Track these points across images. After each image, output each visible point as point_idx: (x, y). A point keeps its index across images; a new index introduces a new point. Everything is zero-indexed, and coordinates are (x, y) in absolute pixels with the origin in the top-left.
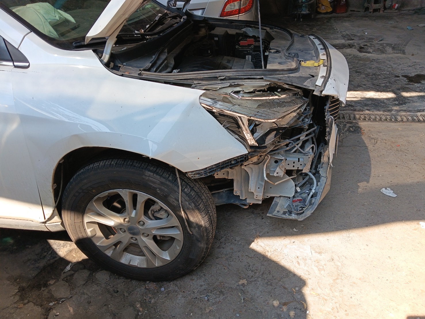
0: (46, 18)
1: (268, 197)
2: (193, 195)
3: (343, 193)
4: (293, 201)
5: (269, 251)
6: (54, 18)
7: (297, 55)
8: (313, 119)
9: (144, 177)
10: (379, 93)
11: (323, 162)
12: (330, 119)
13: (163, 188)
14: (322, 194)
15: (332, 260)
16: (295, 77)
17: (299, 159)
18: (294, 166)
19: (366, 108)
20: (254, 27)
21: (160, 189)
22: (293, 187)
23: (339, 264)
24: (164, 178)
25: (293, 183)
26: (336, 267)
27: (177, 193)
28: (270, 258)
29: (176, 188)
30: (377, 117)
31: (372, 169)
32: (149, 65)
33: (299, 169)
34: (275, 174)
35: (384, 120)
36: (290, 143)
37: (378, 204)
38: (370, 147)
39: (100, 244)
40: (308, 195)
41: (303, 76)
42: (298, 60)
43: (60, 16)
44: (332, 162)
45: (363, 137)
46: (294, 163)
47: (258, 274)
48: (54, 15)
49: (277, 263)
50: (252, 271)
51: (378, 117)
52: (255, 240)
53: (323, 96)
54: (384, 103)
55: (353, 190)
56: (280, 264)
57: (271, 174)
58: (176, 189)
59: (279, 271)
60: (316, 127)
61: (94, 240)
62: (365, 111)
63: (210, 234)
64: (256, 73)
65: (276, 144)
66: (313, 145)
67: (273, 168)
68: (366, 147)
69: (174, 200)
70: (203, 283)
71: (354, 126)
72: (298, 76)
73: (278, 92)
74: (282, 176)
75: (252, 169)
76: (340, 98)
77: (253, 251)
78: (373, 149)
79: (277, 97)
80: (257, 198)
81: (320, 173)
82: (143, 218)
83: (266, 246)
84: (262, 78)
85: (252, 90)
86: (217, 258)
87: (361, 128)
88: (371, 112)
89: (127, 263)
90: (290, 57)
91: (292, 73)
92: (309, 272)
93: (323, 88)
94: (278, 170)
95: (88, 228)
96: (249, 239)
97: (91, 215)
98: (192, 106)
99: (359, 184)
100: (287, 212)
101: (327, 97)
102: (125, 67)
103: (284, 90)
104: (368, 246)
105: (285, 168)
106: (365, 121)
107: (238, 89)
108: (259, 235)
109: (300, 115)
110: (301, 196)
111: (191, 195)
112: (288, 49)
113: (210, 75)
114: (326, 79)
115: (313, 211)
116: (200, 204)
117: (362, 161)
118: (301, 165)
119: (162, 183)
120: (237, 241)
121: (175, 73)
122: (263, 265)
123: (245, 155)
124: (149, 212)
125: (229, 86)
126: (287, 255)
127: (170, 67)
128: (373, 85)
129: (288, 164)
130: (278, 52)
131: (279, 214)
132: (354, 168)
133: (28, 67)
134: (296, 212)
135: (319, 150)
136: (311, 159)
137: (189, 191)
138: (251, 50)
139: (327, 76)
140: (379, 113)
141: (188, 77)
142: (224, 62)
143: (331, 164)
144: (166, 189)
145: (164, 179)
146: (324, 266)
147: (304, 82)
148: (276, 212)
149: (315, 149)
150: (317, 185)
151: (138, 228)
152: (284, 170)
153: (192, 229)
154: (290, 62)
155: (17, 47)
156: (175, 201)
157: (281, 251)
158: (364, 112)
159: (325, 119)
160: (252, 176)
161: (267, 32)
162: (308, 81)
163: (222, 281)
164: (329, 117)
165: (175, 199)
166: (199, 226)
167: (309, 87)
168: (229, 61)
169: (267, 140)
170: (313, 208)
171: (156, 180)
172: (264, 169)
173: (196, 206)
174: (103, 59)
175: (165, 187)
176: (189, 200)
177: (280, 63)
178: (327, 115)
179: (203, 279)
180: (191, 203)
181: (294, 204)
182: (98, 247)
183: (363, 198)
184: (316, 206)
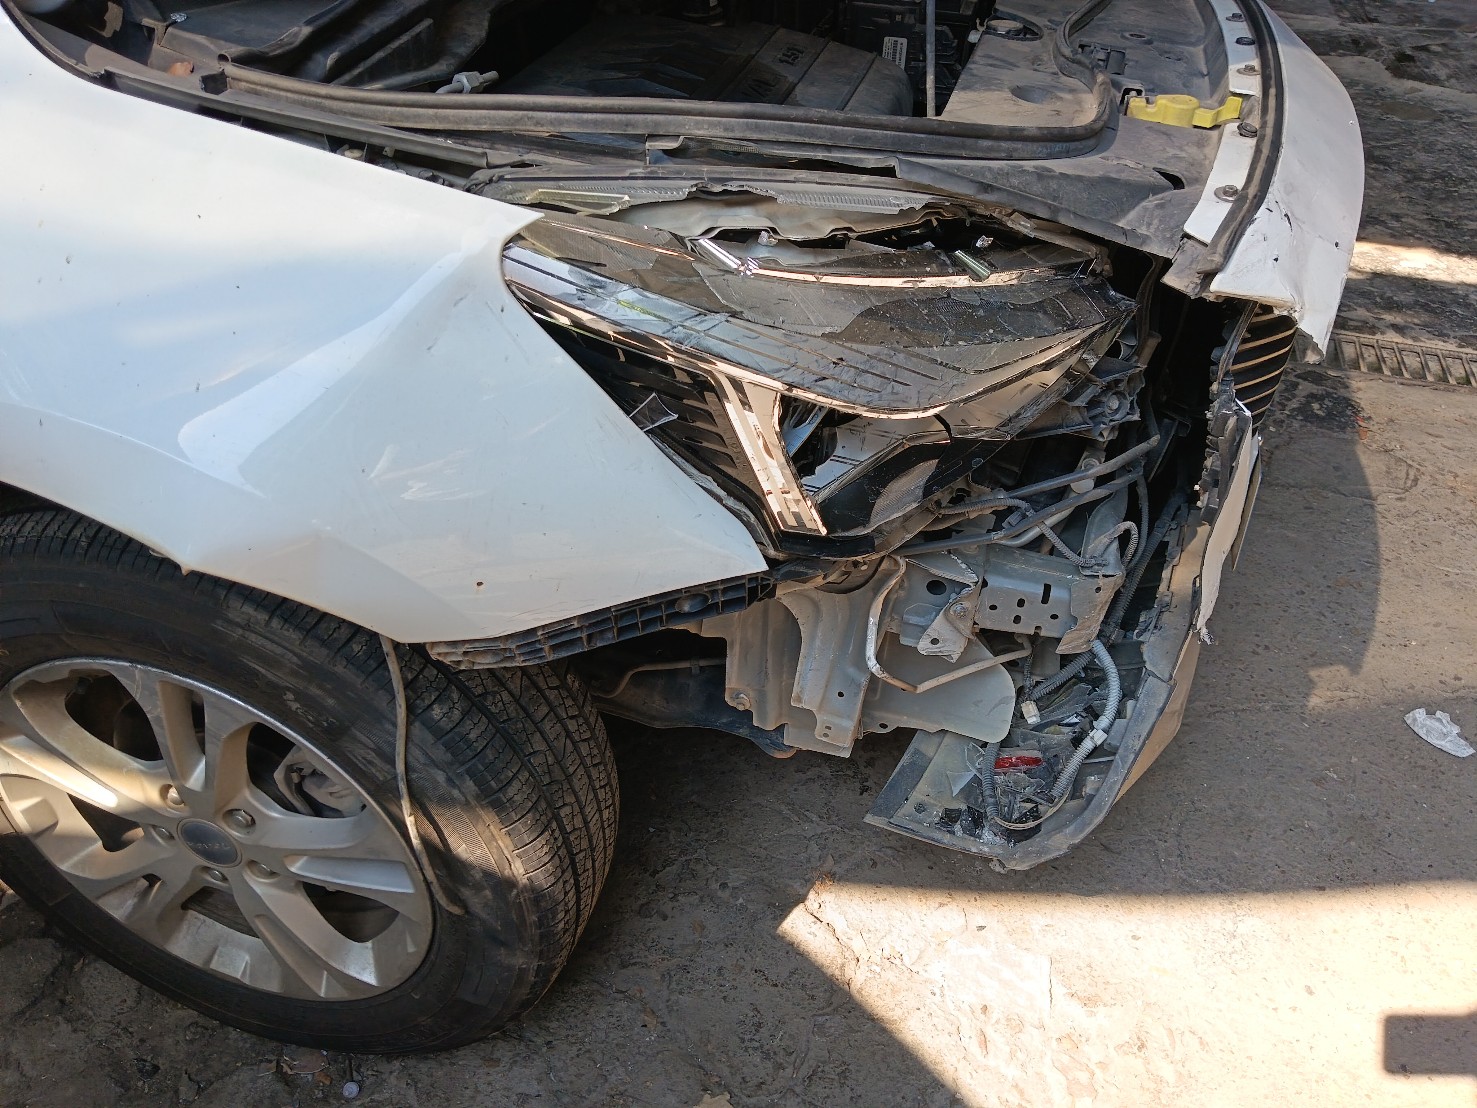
1: (884, 726)
2: (472, 736)
3: (1241, 707)
4: (999, 763)
5: (864, 957)
7: (1115, 61)
8: (1142, 401)
9: (219, 625)
10: (1452, 261)
11: (1167, 599)
12: (1232, 422)
13: (314, 691)
14: (1135, 760)
15: (1140, 1049)
16: (1079, 178)
17: (1047, 588)
18: (1017, 619)
19: (1389, 317)
21: (299, 696)
22: (1004, 701)
23: (1168, 1072)
24: (323, 643)
25: (1006, 684)
26: (1152, 1086)
27: (388, 726)
28: (857, 996)
29: (382, 701)
30: (1430, 364)
31: (1380, 608)
32: (296, 35)
33: (1043, 633)
34: (924, 646)
35: (1457, 379)
36: (1010, 510)
37: (1385, 785)
38: (1386, 501)
39: (75, 866)
40: (1077, 741)
41: (1124, 176)
42: (1116, 85)
44: (1209, 623)
45: (1359, 450)
46: (1021, 603)
47: (789, 1070)
49: (884, 1030)
50: (767, 1056)
51: (1434, 366)
52: (812, 895)
53: (1212, 298)
54: (1468, 306)
55: (1281, 698)
56: (900, 1036)
57: (904, 641)
58: (385, 704)
59: (889, 1073)
60: (1155, 440)
61: (48, 850)
62: (1383, 333)
63: (561, 915)
64: (859, 138)
65: (943, 512)
66: (1129, 524)
67: (918, 614)
68: (1369, 497)
69: (372, 756)
70: (534, 1088)
71: (1329, 395)
72: (1099, 173)
73: (977, 253)
74: (956, 657)
75: (816, 605)
76: (1302, 317)
77: (793, 952)
78: (1394, 512)
79: (962, 281)
80: (826, 735)
81: (1145, 657)
82: (250, 798)
83: (852, 933)
84: (889, 172)
85: (825, 230)
86: (624, 966)
87: (1356, 410)
88: (1410, 342)
89: (197, 961)
90: (1079, 63)
91: (1068, 154)
92: (1021, 1093)
93: (1217, 258)
94: (939, 626)
95: (14, 800)
96: (787, 886)
97: (17, 747)
98: (457, 291)
99: (1313, 674)
100: (959, 811)
101: (1234, 307)
102: (174, 37)
103: (1009, 245)
104: (1311, 993)
106: (1377, 375)
107: (743, 218)
108: (835, 869)
109: (1075, 381)
110: (1039, 742)
111: (464, 736)
112: (1078, 26)
113: (595, 123)
114: (1245, 205)
115: (1082, 836)
116: (509, 783)
117: (1341, 563)
118: (1054, 617)
119: (311, 671)
120: (727, 892)
121: (460, 91)
122: (820, 1029)
123: (753, 578)
124: (279, 775)
125: (692, 198)
126: (937, 991)
127: (455, 55)
128: (1434, 220)
129: (993, 607)
130: (1028, 32)
131: (920, 822)
132: (1303, 593)
134: (1006, 824)
135: (1158, 536)
136: (1106, 595)
137: (457, 714)
138: (911, 11)
139: (1252, 191)
140: (1438, 345)
141: (466, 120)
142: (768, 59)
143: (1204, 631)
144: (331, 702)
145: (325, 651)
146: (1099, 1073)
147: (1124, 212)
148: (908, 807)
149: (1131, 548)
150: (1121, 711)
151: (226, 839)
152: (968, 631)
153: (466, 893)
154: (1072, 91)
156: (377, 761)
157: (914, 969)
158: (1378, 336)
159: (1209, 415)
160: (813, 638)
162: (1146, 209)
163: (622, 1088)
164: (1227, 408)
165: (379, 751)
166: (502, 885)
167: (1145, 239)
168: (791, 56)
169: (880, 503)
170: (1085, 825)
171: (279, 650)
172: (873, 621)
173: (485, 790)
175: (326, 689)
176: (451, 764)
177: (1020, 93)
178: (1219, 394)
179: (538, 1062)
180: (459, 776)
181: (999, 779)
182: (72, 882)
183: (1321, 745)
184: (1101, 811)
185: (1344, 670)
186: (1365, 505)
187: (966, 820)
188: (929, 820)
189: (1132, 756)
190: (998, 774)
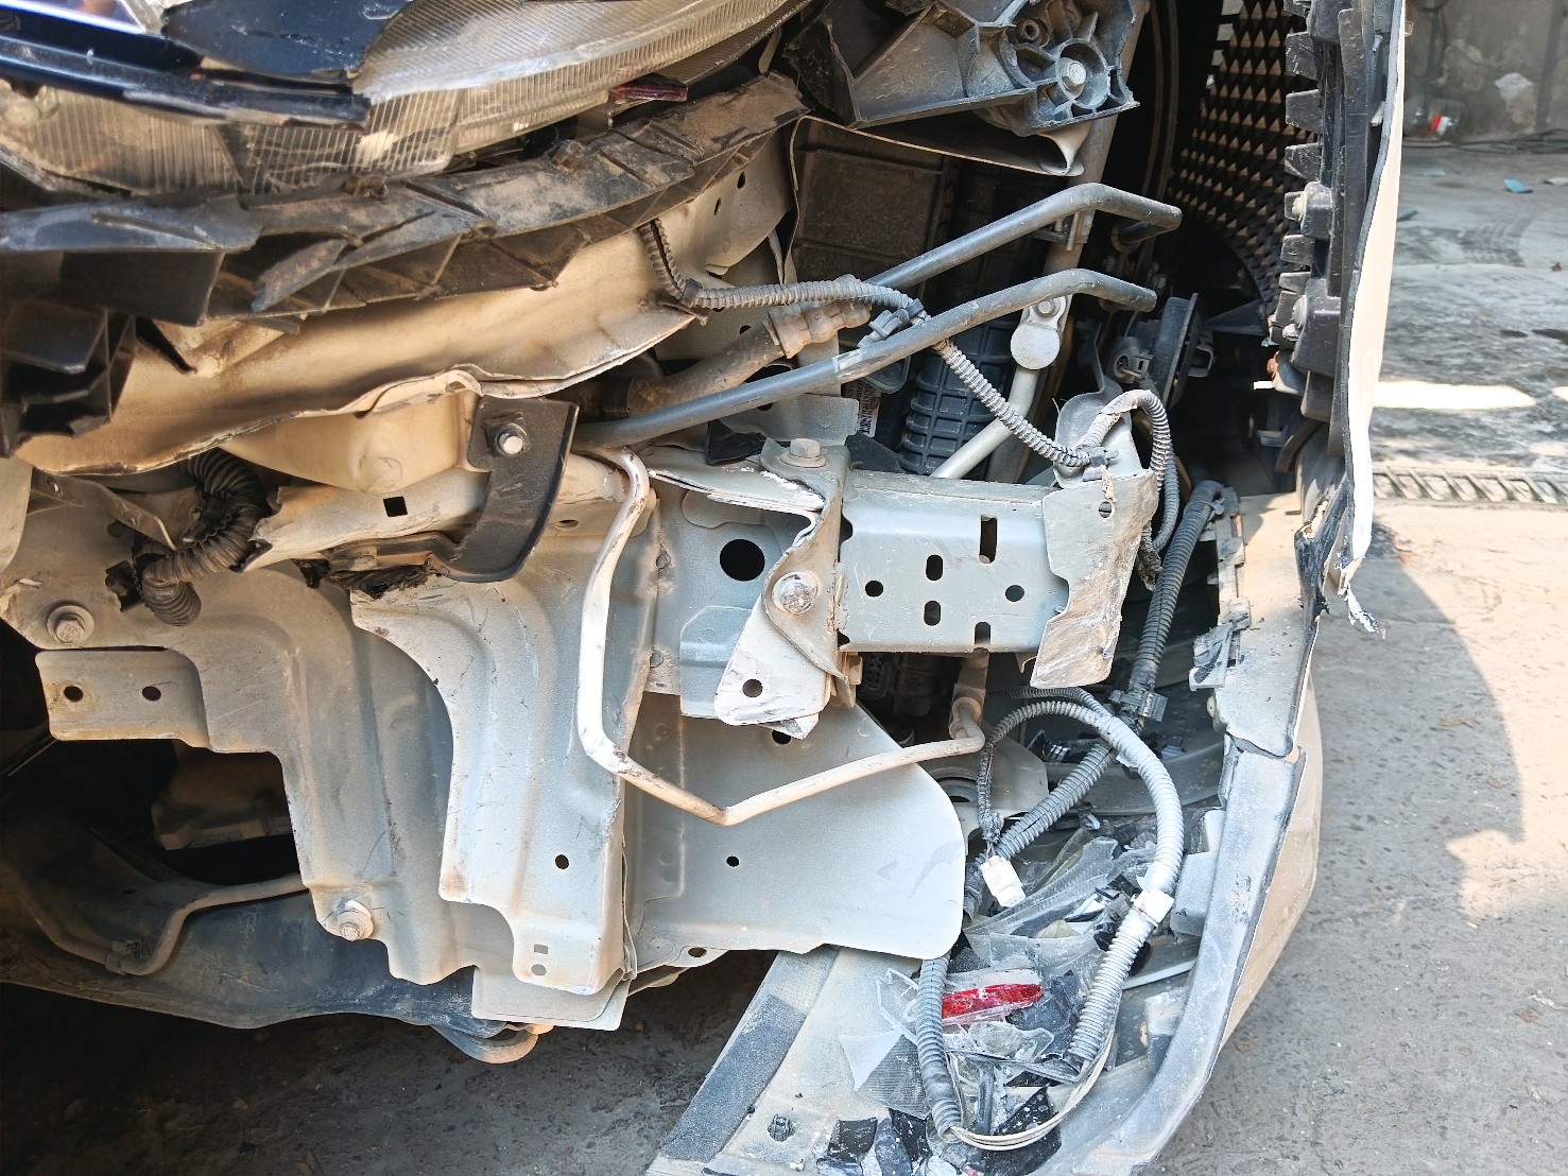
1: (696, 952)
4: (949, 1006)
11: (1242, 609)
14: (1249, 939)
17: (989, 528)
18: (932, 613)
22: (942, 856)
25: (941, 818)
33: (998, 641)
34: (729, 706)
40: (1105, 940)
45: (1410, 570)
46: (934, 568)
54: (1483, 428)
55: (1421, 889)
57: (690, 708)
67: (710, 635)
68: (1445, 621)
74: (805, 726)
75: (473, 639)
78: (1485, 636)
80: (539, 970)
81: (1224, 717)
87: (1387, 533)
88: (1427, 465)
94: (754, 648)
100: (873, 1124)
105: (842, 639)
110: (1031, 954)
115: (1159, 1140)
118: (1014, 593)
129: (874, 589)
134: (980, 1141)
136: (1124, 523)
148: (754, 1130)
150: (1192, 841)
152: (827, 658)
160: (477, 724)
181: (953, 1040)
183: (1508, 954)
184: (1192, 1071)
185: (1499, 837)
186: (1443, 630)
187: (888, 1143)
188: (803, 1154)
189: (1241, 930)
190: (952, 1028)
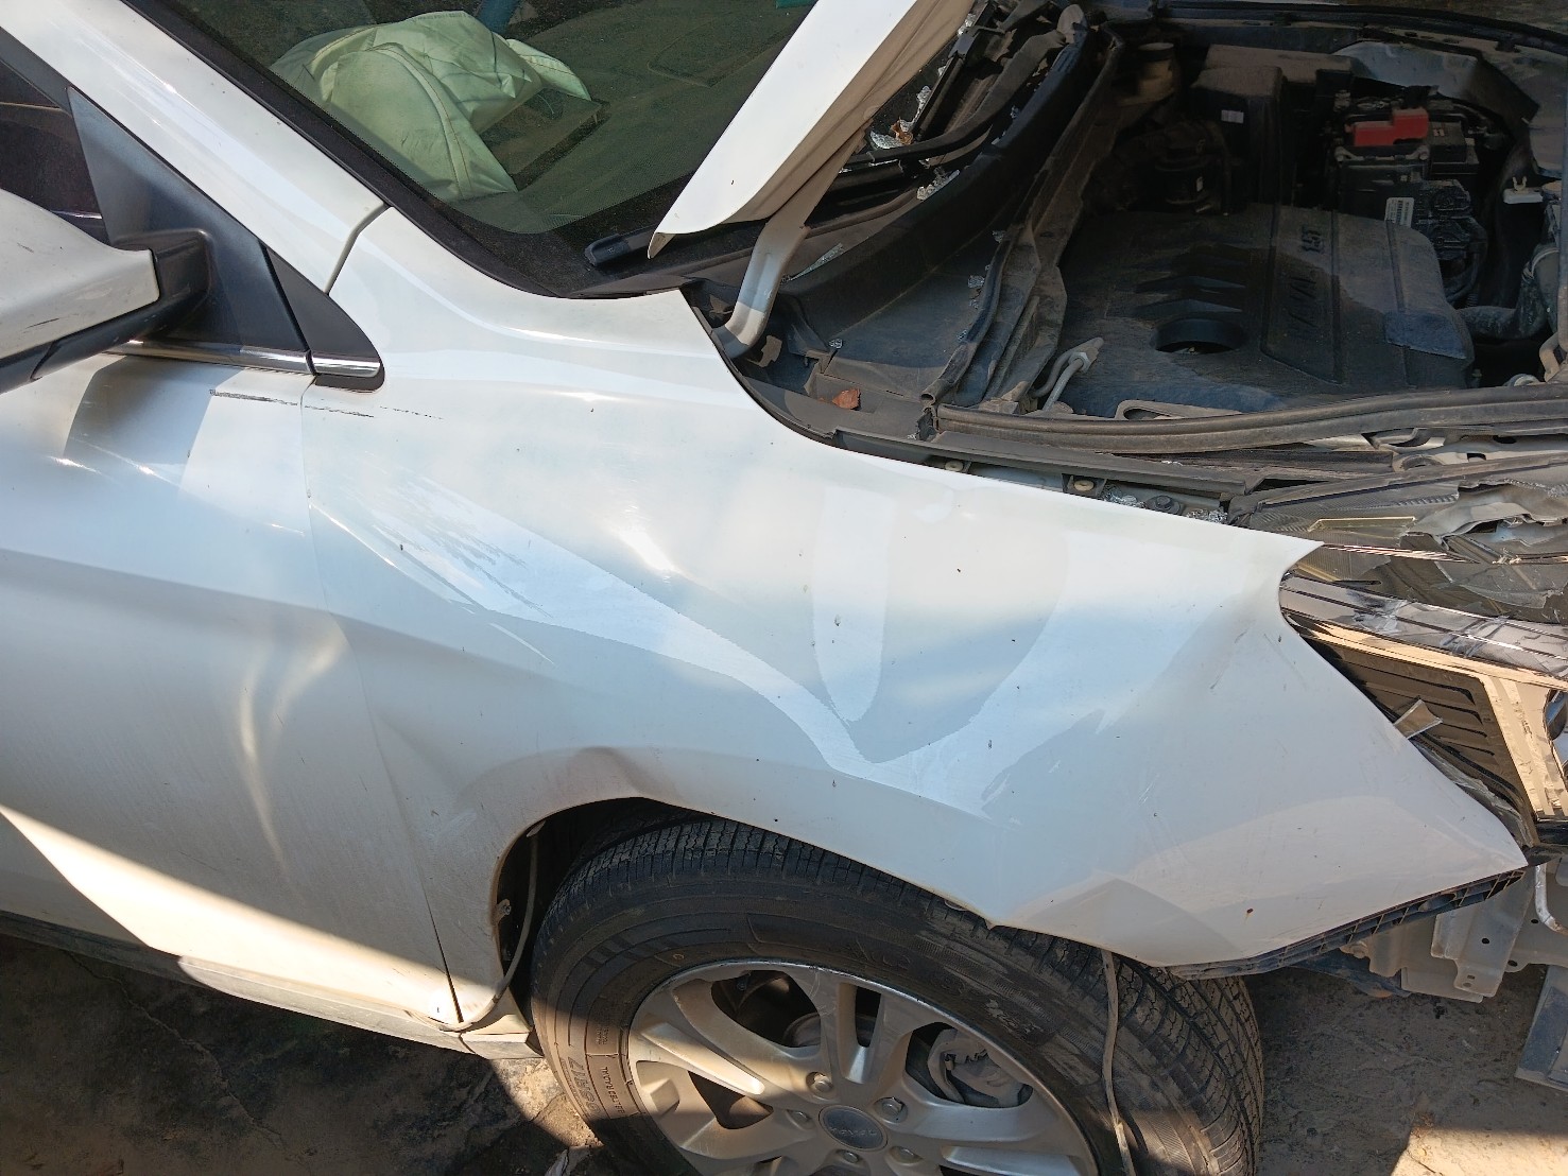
0: (459, 97)
1: (1519, 964)
2: (1173, 1037)
6: (492, 90)
9: (924, 936)
20: (1409, 39)
21: (1004, 1004)
27: (1094, 1032)
29: (1088, 1007)
32: (965, 353)
39: (694, 1143)
43: (519, 75)
48: (492, 75)
58: (1091, 1010)
61: (669, 1129)
69: (1075, 1062)
82: (902, 1086)
95: (644, 1082)
97: (659, 1036)
98: (1234, 631)
102: (839, 365)
107: (1494, 507)
111: (1166, 1040)
116: (1208, 1082)
119: (1018, 979)
120: (1319, 1138)
123: (1512, 874)
124: (933, 1063)
127: (1050, 323)
133: (374, 382)
137: (1157, 1016)
138: (1416, 169)
144: (1037, 1009)
151: (873, 1125)
155: (323, 288)
156: (1081, 1067)
161: (1483, 64)
165: (1083, 1057)
168: (1311, 241)
171: (984, 959)
172: (1541, 869)
173: (1187, 1092)
174: (734, 328)
175: (1029, 997)
176: (1157, 1067)
180: (1164, 1079)
182: (688, 1159)
